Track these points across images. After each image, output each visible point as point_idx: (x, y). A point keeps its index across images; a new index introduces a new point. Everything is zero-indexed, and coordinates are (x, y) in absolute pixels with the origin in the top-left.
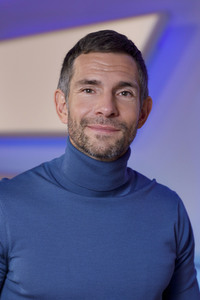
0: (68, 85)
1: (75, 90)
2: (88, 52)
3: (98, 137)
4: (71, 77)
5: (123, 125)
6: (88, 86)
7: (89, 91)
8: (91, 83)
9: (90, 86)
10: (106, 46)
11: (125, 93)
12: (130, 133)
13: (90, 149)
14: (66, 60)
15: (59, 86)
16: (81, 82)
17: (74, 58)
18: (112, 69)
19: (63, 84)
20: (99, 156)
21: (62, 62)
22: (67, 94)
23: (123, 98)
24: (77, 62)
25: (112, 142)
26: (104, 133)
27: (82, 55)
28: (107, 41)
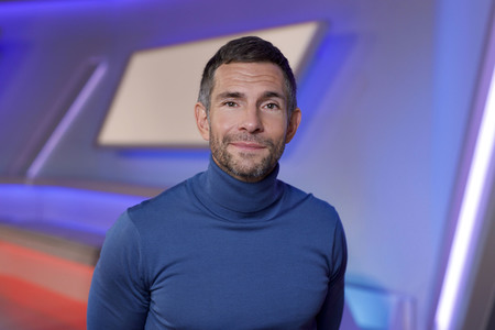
0: (208, 98)
1: (215, 104)
2: (229, 62)
3: (242, 155)
4: (211, 90)
5: (270, 142)
6: (230, 99)
7: (231, 104)
8: (233, 95)
9: (233, 99)
10: (250, 55)
11: (271, 106)
12: (277, 150)
13: (234, 167)
14: (206, 71)
15: (200, 100)
16: (222, 96)
17: (214, 69)
18: (256, 79)
19: (203, 97)
20: (243, 175)
21: (202, 73)
22: (208, 107)
23: (269, 112)
24: (219, 73)
25: (258, 161)
26: (249, 151)
27: (224, 66)
28: (251, 50)
